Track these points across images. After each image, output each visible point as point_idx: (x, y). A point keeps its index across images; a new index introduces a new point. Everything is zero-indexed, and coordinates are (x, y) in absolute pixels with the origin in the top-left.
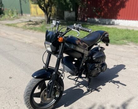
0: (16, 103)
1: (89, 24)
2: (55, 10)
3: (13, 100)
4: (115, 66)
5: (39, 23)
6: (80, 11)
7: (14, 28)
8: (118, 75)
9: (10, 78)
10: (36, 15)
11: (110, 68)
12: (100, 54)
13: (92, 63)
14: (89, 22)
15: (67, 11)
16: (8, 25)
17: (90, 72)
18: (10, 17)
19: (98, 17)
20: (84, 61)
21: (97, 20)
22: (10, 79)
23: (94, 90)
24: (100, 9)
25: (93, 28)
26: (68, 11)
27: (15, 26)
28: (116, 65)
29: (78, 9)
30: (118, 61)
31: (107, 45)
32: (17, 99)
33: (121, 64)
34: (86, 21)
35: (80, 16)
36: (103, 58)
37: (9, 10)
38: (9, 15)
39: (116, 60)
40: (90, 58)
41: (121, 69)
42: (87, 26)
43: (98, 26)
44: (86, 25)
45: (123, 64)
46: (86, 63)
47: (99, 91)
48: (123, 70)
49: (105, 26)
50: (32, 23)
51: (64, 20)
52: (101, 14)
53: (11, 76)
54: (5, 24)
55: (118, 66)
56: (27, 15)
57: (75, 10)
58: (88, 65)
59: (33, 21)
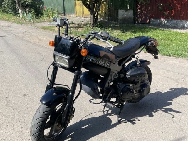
0: (22, 128)
1: (151, 28)
2: (106, 8)
3: (20, 123)
4: (171, 89)
5: (82, 26)
6: (141, 9)
7: (51, 32)
8: (171, 103)
9: (25, 95)
10: (81, 15)
11: (163, 92)
12: (137, 71)
13: (125, 83)
14: (152, 25)
15: (122, 9)
16: (45, 28)
17: (121, 95)
18: (50, 18)
19: (166, 18)
20: (111, 79)
21: (164, 21)
22: (24, 97)
23: (127, 121)
24: (170, 5)
25: (157, 33)
26: (124, 9)
27: (51, 30)
28: (174, 88)
29: (137, 6)
30: (180, 82)
31: (156, 58)
32: (24, 123)
33: (183, 86)
34: (149, 24)
35: (140, 16)
36: (141, 76)
37: (49, 8)
38: (48, 16)
39: (176, 81)
40: (122, 75)
41: (180, 95)
42: (147, 30)
43: (164, 30)
44: (147, 28)
45: (185, 87)
46: (114, 82)
47: (134, 123)
48: (182, 96)
49: (175, 30)
50: (73, 26)
51: (118, 21)
52: (170, 13)
53: (27, 94)
54: (41, 27)
55: (177, 89)
56: (71, 16)
57: (134, 7)
58: (119, 85)
59: (76, 23)
